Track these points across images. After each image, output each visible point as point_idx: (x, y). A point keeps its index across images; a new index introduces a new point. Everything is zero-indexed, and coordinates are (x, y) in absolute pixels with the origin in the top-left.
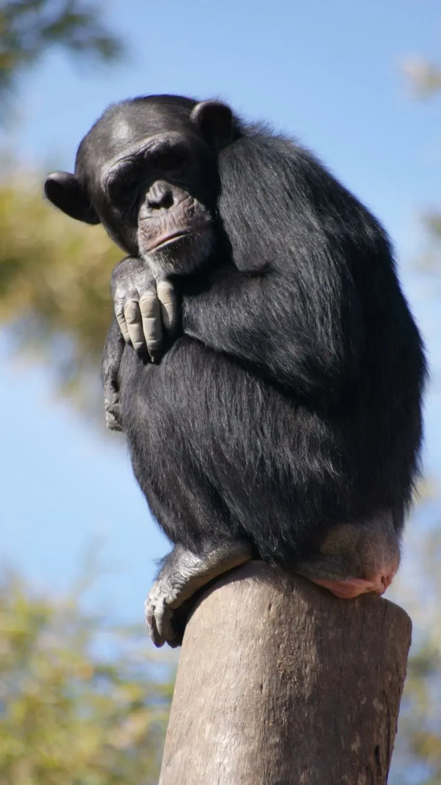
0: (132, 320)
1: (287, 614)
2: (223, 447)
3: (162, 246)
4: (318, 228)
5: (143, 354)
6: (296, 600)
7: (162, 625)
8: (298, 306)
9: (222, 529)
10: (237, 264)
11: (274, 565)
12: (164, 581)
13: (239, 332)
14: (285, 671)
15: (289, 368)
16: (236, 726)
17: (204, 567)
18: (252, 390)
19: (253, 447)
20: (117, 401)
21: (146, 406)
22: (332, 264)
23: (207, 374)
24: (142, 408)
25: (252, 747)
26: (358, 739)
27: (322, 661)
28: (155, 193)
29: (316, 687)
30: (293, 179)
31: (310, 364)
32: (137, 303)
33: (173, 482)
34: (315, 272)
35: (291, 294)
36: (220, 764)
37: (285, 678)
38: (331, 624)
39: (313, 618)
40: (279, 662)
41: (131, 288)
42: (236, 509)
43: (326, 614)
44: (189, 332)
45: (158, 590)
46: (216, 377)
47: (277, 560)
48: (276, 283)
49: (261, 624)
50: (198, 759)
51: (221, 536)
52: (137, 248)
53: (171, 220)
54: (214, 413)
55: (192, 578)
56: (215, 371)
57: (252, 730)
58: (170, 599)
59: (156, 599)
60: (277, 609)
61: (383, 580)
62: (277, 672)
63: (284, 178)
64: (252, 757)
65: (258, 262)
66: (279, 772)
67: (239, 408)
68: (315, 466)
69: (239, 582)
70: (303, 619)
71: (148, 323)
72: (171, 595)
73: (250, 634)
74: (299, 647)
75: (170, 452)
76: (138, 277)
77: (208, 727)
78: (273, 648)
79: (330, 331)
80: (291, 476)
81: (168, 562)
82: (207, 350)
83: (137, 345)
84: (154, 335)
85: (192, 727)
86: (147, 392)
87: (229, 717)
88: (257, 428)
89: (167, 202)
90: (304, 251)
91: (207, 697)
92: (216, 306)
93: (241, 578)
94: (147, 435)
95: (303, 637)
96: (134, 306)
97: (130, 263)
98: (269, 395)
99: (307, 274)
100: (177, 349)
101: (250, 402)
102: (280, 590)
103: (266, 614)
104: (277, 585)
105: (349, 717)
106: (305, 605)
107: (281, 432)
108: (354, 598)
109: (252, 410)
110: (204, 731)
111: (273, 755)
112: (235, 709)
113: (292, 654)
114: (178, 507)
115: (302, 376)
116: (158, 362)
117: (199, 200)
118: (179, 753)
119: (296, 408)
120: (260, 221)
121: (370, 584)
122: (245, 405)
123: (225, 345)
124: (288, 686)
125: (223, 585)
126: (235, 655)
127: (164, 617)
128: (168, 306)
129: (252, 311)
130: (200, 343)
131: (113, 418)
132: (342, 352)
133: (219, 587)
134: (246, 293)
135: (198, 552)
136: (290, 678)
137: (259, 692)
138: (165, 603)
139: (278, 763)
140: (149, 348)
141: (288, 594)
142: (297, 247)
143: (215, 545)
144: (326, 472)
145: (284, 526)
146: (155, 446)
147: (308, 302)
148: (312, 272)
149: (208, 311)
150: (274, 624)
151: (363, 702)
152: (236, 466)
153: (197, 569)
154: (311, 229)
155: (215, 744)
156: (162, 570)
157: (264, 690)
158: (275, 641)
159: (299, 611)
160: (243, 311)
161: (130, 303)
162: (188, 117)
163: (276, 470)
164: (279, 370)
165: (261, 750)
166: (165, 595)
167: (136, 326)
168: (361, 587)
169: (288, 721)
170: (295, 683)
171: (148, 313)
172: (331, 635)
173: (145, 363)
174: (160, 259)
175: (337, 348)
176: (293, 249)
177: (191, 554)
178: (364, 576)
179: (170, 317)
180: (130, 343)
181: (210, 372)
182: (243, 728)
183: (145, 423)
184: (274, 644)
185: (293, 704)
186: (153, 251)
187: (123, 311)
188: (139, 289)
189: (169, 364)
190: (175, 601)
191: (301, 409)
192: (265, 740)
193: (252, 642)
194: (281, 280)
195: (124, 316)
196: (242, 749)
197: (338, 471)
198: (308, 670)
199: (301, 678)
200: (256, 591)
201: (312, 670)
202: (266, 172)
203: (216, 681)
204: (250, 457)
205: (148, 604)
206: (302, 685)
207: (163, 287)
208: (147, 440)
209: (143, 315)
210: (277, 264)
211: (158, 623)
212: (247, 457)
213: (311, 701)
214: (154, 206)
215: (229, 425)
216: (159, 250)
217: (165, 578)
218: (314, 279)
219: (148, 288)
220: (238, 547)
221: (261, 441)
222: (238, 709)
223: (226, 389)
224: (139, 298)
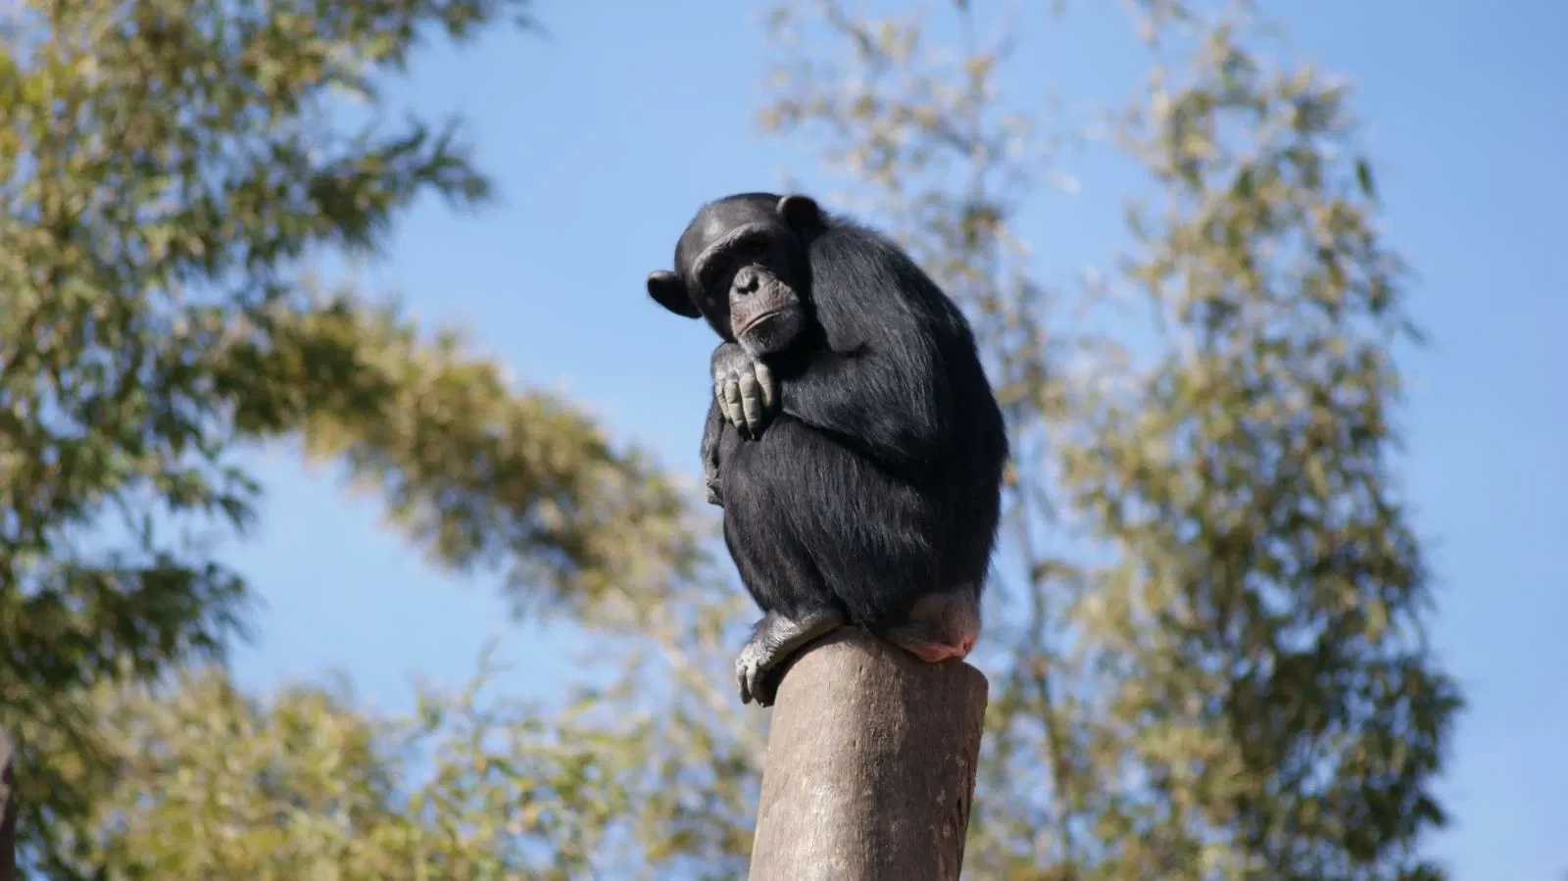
0: (731, 400)
1: (877, 677)
2: (821, 518)
3: (751, 327)
4: (909, 311)
5: (744, 431)
6: (885, 663)
7: (754, 684)
8: (893, 383)
9: (817, 596)
10: (832, 346)
11: (865, 629)
12: (759, 645)
13: (838, 409)
14: (876, 729)
15: (886, 440)
16: (831, 780)
17: (798, 632)
18: (847, 466)
19: (849, 519)
20: (717, 476)
21: (747, 480)
22: (923, 344)
23: (805, 451)
24: (742, 482)
25: (847, 799)
26: (943, 792)
27: (909, 720)
28: (742, 278)
29: (904, 744)
30: (882, 268)
31: (905, 437)
32: (737, 385)
33: (771, 550)
34: (908, 352)
35: (886, 371)
36: (817, 814)
37: (877, 735)
38: (916, 686)
39: (901, 680)
40: (870, 720)
41: (730, 370)
42: (831, 577)
43: (912, 676)
44: (787, 410)
45: (752, 653)
46: (814, 454)
47: (869, 625)
48: (871, 362)
49: (852, 685)
50: (795, 809)
51: (815, 602)
52: (731, 333)
53: (758, 302)
54: (812, 484)
55: (785, 642)
56: (814, 447)
57: (847, 783)
58: (763, 661)
59: (749, 660)
60: (868, 670)
61: (965, 647)
62: (868, 729)
63: (873, 265)
64: (846, 808)
65: (854, 344)
66: (872, 822)
67: (836, 481)
68: (907, 538)
69: (831, 646)
70: (891, 681)
71: (748, 403)
72: (764, 657)
73: (843, 695)
74: (889, 707)
75: (770, 524)
76: (736, 360)
77: (805, 781)
78: (865, 707)
79: (924, 406)
80: (883, 546)
81: (762, 627)
82: (805, 426)
83: (737, 423)
84: (754, 414)
85: (789, 780)
86: (747, 466)
87: (825, 770)
88: (852, 502)
89: (753, 286)
90: (896, 332)
91: (803, 753)
92: (814, 384)
93: (834, 641)
94: (747, 506)
95: (892, 698)
96: (734, 387)
97: (729, 347)
98: (864, 470)
99: (901, 353)
100: (777, 425)
101: (847, 477)
102: (870, 654)
103: (857, 675)
104: (867, 649)
105: (934, 771)
106: (893, 667)
107: (876, 506)
108: (937, 663)
109: (847, 483)
110: (800, 784)
111: (866, 807)
112: (830, 764)
113: (882, 713)
114: (775, 574)
115: (898, 448)
116: (758, 439)
117: (785, 283)
118: (776, 805)
119: (889, 483)
120: (853, 305)
121: (953, 650)
122: (842, 480)
123: (825, 421)
124: (879, 743)
125: (815, 648)
126: (829, 714)
127: (756, 677)
128: (766, 386)
129: (851, 388)
130: (798, 420)
131: (713, 493)
132: (936, 425)
133: (812, 650)
134: (844, 372)
135: (793, 617)
136: (881, 736)
137: (852, 748)
138: (758, 665)
139: (872, 814)
140: (750, 426)
141: (877, 657)
142: (890, 329)
143: (810, 610)
144: (916, 542)
145: (877, 595)
146: (754, 516)
147: (903, 380)
148: (905, 351)
149: (806, 390)
150: (865, 686)
151: (947, 758)
152: (834, 537)
153: (791, 633)
154: (901, 311)
155: (813, 796)
156: (756, 634)
157: (857, 747)
158: (866, 702)
159: (888, 673)
160: (841, 389)
161: (730, 385)
162: (774, 209)
163: (870, 541)
164: (876, 443)
165: (855, 801)
166: (759, 658)
167: (736, 405)
168: (945, 652)
169: (880, 774)
170: (885, 740)
171: (748, 394)
172: (918, 696)
173: (745, 440)
174: (750, 339)
175: (931, 422)
176: (886, 330)
177: (786, 619)
178: (948, 642)
179: (768, 398)
180: (731, 421)
181: (808, 449)
182: (838, 781)
183: (745, 496)
184: (865, 704)
185: (883, 759)
186: (744, 333)
187: (723, 392)
188: (738, 372)
189: (770, 441)
190: (768, 663)
191: (894, 485)
192: (859, 792)
193: (845, 702)
194: (876, 359)
195: (724, 397)
196: (838, 801)
197: (928, 542)
198: (897, 728)
199: (890, 736)
200: (848, 654)
201: (900, 728)
202: (856, 260)
203: (811, 739)
204: (845, 528)
205: (740, 664)
206: (891, 742)
207: (761, 369)
208: (748, 512)
209: (743, 395)
210: (872, 344)
211: (749, 682)
212: (844, 527)
213: (900, 757)
214: (743, 291)
215: (827, 498)
216: (749, 332)
217: (759, 642)
218: (907, 359)
219: (747, 370)
220: (829, 613)
221: (857, 515)
222: (833, 764)
223: (824, 464)
224: (739, 379)
